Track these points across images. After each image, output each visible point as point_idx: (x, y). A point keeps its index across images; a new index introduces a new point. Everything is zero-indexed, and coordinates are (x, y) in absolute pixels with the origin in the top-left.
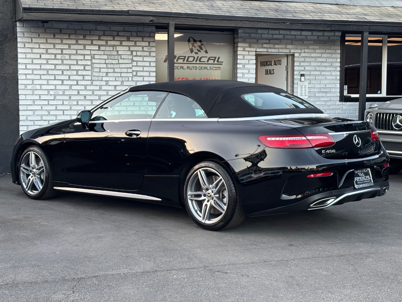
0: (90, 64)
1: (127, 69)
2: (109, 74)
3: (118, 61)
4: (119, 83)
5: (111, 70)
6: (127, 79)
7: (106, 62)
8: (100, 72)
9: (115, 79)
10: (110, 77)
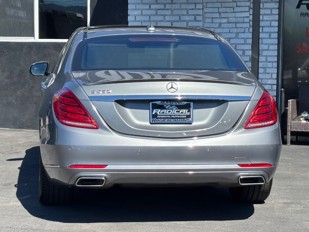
0: (202, 13)
1: (243, 18)
2: (222, 24)
3: (234, 9)
4: (234, 35)
5: (225, 20)
6: (242, 30)
7: (220, 11)
8: (212, 23)
9: (229, 31)
10: (223, 28)
